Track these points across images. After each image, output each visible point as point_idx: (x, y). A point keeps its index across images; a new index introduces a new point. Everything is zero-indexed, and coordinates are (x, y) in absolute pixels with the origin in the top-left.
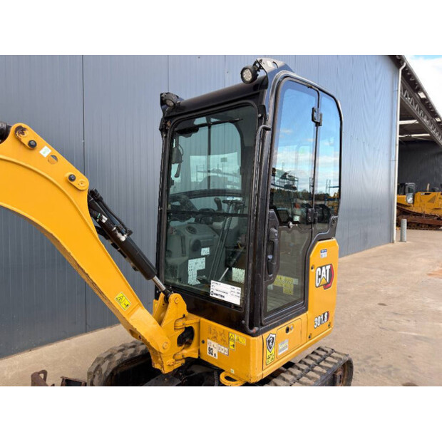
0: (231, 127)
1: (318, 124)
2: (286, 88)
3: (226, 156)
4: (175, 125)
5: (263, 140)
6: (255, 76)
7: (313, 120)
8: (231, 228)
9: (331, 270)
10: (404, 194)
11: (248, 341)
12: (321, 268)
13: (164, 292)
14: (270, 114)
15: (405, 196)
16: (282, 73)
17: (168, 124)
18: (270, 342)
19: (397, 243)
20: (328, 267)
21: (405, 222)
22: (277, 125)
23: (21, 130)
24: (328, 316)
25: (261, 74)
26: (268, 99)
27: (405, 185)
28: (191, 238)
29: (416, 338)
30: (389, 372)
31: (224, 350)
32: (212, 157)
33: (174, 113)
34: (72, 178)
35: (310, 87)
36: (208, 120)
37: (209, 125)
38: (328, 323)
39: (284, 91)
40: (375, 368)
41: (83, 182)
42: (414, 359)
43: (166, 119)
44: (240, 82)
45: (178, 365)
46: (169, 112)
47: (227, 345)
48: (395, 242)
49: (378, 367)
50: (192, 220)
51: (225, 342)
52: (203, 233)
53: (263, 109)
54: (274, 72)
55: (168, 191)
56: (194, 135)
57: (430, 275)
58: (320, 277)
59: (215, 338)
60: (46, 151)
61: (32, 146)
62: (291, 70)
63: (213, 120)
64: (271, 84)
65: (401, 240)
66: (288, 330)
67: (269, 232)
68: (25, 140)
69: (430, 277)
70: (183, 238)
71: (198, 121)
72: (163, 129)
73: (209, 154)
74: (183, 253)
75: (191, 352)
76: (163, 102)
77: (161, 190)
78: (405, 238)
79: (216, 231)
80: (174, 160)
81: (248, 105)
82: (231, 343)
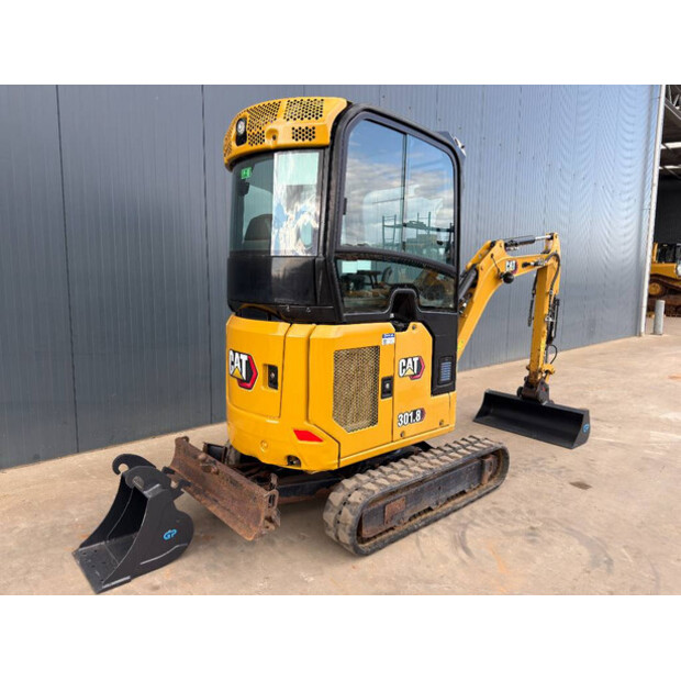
10: (674, 262)
15: (675, 265)
19: (646, 337)
21: (661, 304)
27: (676, 247)
29: (611, 444)
30: (560, 472)
40: (543, 468)
42: (598, 463)
48: (643, 335)
49: (548, 468)
57: (672, 378)
65: (654, 333)
69: (671, 381)
78: (661, 330)
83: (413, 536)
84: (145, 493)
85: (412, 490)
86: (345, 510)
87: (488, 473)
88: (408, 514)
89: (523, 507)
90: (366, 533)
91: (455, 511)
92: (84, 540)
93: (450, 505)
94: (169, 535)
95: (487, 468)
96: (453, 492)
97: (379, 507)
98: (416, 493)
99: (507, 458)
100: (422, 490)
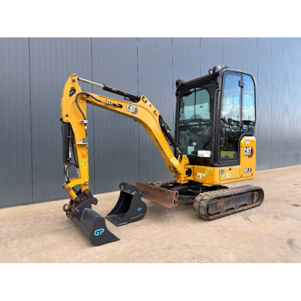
0: (205, 91)
1: (242, 87)
2: (226, 75)
3: (202, 105)
4: (182, 93)
5: (217, 94)
6: (214, 72)
7: (239, 86)
8: (205, 134)
9: (252, 150)
11: (213, 169)
12: (246, 148)
13: (180, 154)
14: (220, 86)
16: (225, 70)
17: (179, 92)
18: (222, 171)
20: (250, 148)
22: (223, 89)
23: (144, 97)
24: (251, 170)
25: (216, 71)
26: (219, 80)
28: (188, 138)
30: (286, 202)
31: (204, 175)
32: (196, 106)
33: (182, 88)
34: (155, 111)
35: (237, 72)
36: (195, 89)
37: (195, 91)
38: (251, 173)
39: (225, 76)
40: (279, 201)
41: (158, 113)
43: (178, 90)
44: (208, 74)
45: (186, 182)
46: (179, 87)
47: (205, 173)
49: (281, 201)
50: (188, 131)
51: (204, 172)
52: (193, 136)
53: (217, 84)
54: (221, 70)
55: (179, 119)
56: (190, 96)
58: (246, 151)
59: (200, 172)
60: (149, 103)
61: (146, 102)
62: (228, 68)
63: (197, 89)
64: (220, 74)
66: (230, 169)
67: (221, 129)
68: (145, 100)
70: (185, 138)
71: (192, 90)
72: (177, 95)
73: (195, 104)
74: (186, 144)
75: (191, 178)
76: (177, 84)
77: (176, 119)
79: (199, 136)
80: (181, 106)
81: (212, 82)
82: (207, 171)
83: (228, 217)
84: (132, 194)
85: (226, 199)
86: (202, 202)
87: (256, 198)
88: (225, 208)
89: (272, 211)
90: (210, 212)
91: (243, 211)
92: (109, 213)
93: (241, 208)
94: (139, 209)
95: (255, 195)
96: (242, 204)
97: (214, 203)
98: (228, 201)
99: (263, 194)
100: (230, 200)
